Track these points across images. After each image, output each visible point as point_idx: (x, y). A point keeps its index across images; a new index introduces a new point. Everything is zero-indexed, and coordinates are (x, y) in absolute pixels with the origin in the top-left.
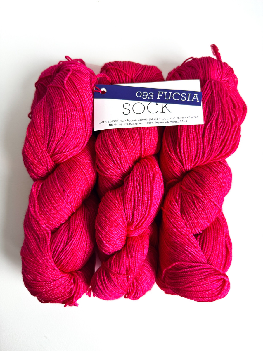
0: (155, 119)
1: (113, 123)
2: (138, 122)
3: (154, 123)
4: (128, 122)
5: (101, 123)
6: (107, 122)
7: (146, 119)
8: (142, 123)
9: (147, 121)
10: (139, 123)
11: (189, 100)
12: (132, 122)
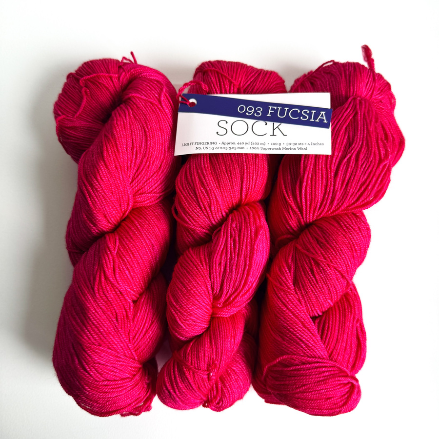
0: (262, 144)
1: (202, 146)
2: (237, 146)
3: (260, 148)
4: (223, 146)
5: (185, 145)
6: (194, 144)
7: (249, 143)
8: (243, 148)
9: (250, 146)
10: (239, 148)
11: (312, 120)
12: (229, 146)
